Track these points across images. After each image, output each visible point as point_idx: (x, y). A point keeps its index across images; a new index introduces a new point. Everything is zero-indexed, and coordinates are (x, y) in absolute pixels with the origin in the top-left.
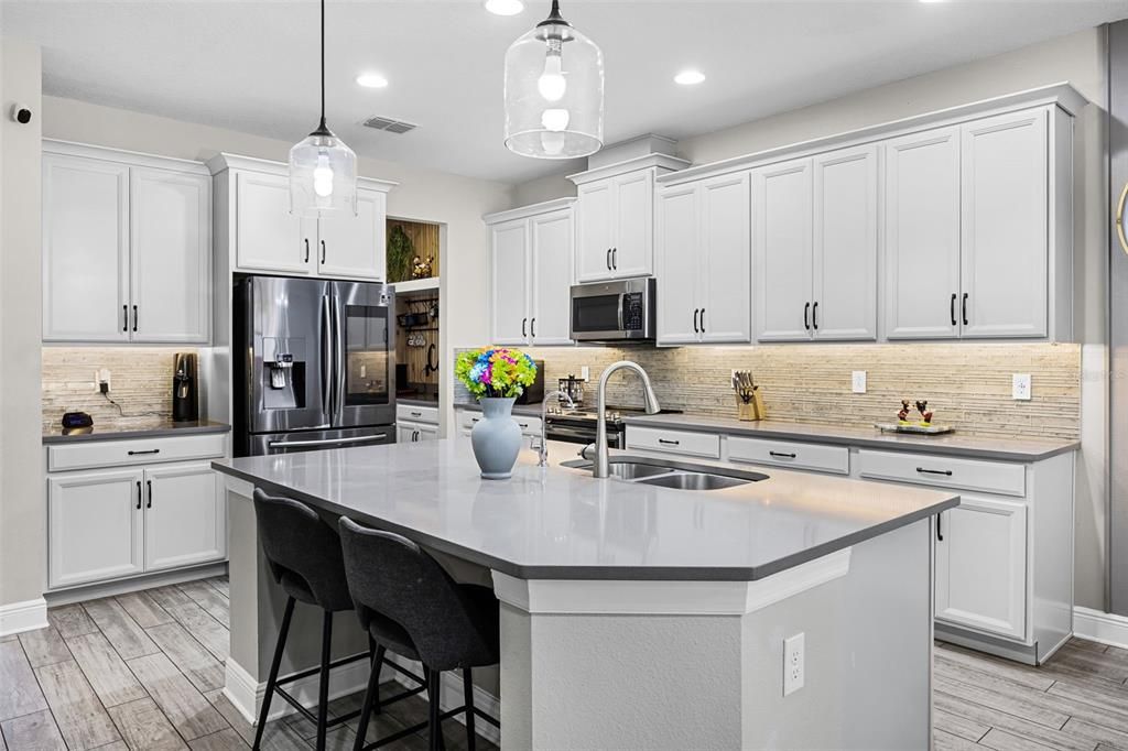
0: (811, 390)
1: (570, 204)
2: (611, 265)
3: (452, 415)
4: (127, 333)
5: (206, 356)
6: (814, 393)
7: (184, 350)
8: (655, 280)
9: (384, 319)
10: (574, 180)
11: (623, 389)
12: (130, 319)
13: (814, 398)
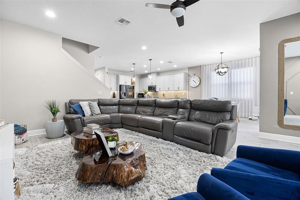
2: (152, 84)
5: (116, 92)
7: (114, 92)
8: (156, 85)
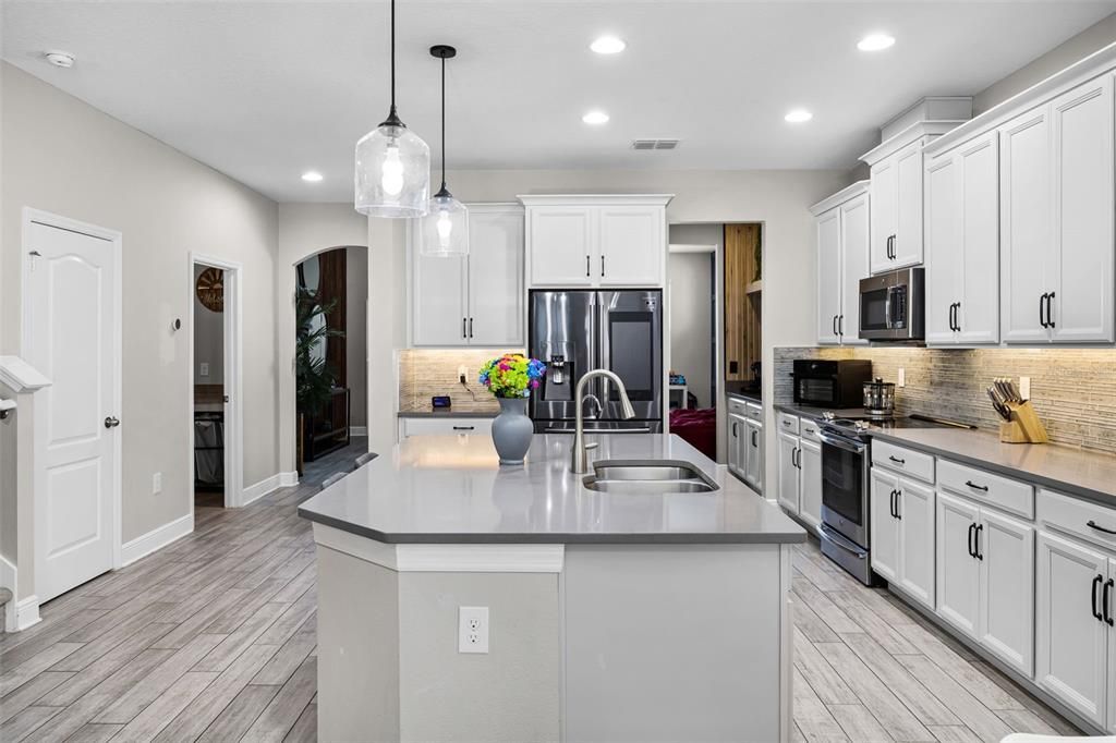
0: (1097, 409)
1: (866, 188)
2: (891, 255)
3: (773, 416)
4: (466, 339)
6: (1100, 413)
8: (923, 270)
9: (648, 324)
10: (867, 160)
11: (930, 396)
12: (467, 329)
13: (1099, 420)
